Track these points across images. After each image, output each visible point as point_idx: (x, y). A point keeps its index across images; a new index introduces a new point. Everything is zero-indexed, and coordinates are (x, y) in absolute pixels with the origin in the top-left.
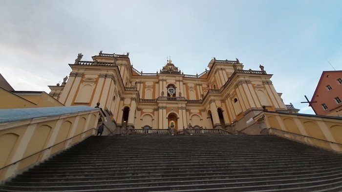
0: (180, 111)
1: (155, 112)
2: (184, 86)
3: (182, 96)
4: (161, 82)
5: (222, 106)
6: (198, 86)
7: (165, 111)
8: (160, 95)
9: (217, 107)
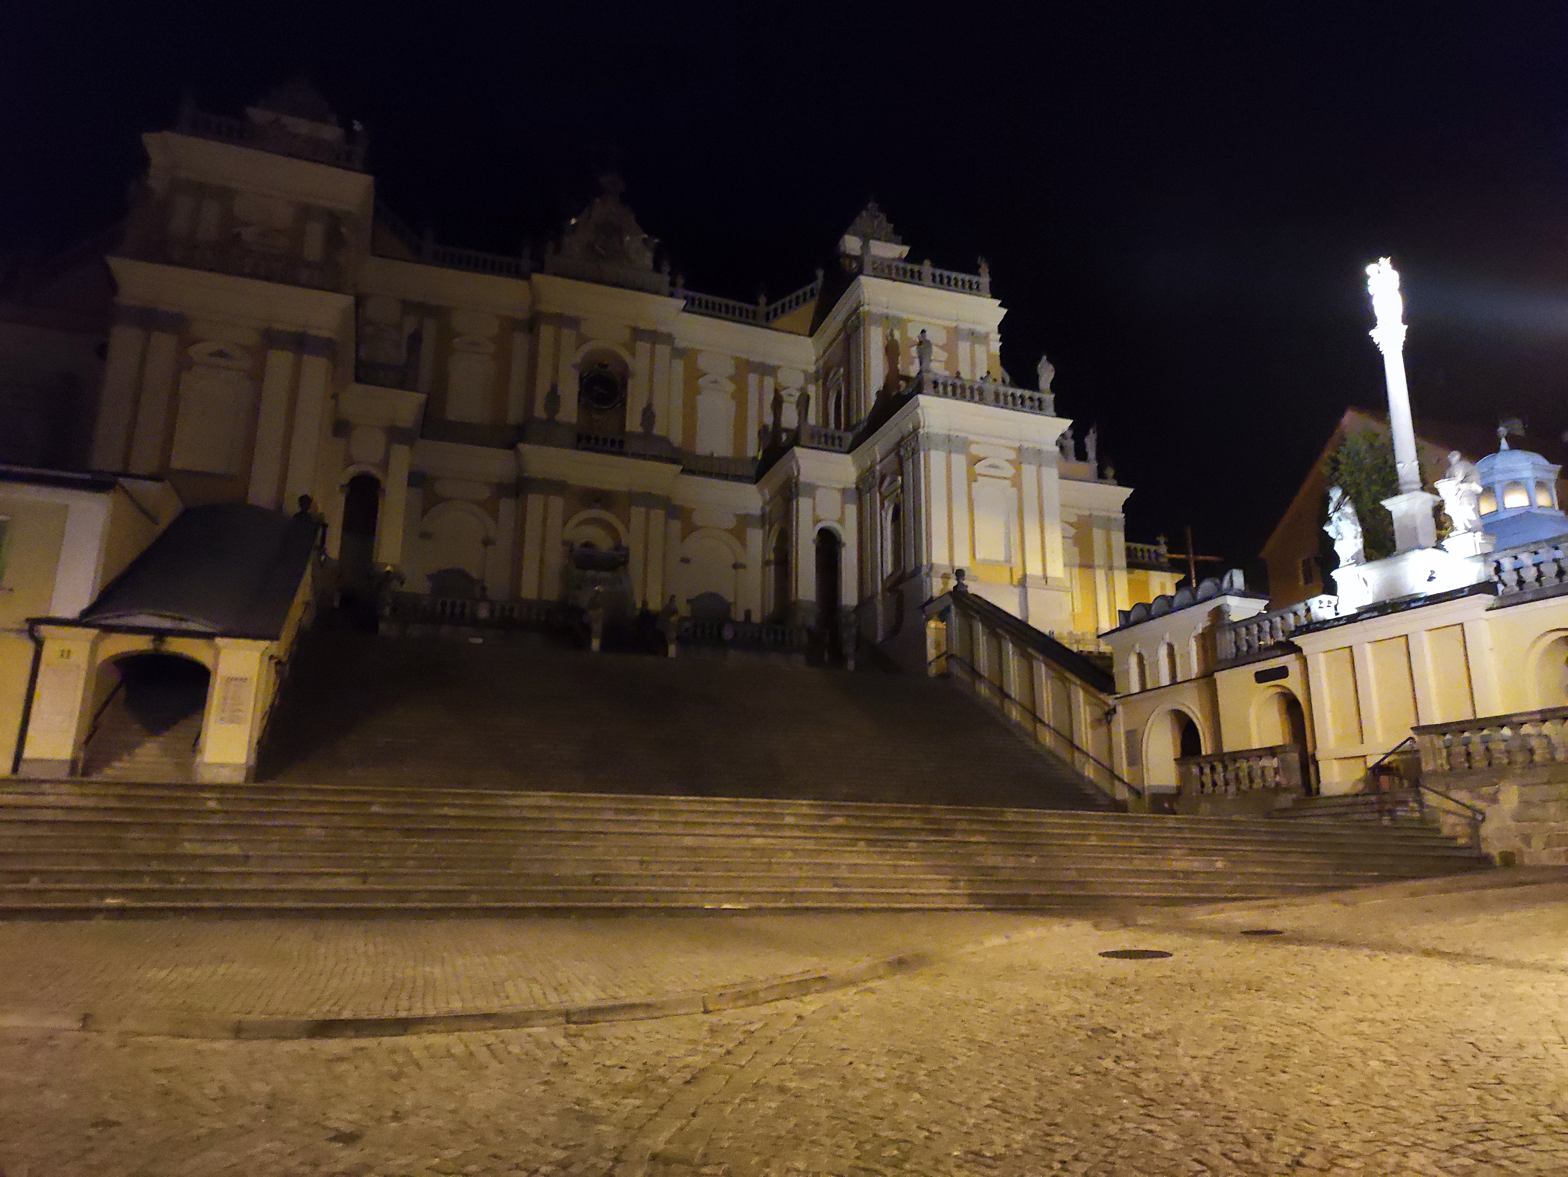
0: (637, 513)
1: (506, 506)
2: (679, 366)
3: (659, 430)
4: (546, 333)
5: (841, 521)
6: (753, 379)
7: (557, 503)
8: (540, 412)
9: (817, 521)
